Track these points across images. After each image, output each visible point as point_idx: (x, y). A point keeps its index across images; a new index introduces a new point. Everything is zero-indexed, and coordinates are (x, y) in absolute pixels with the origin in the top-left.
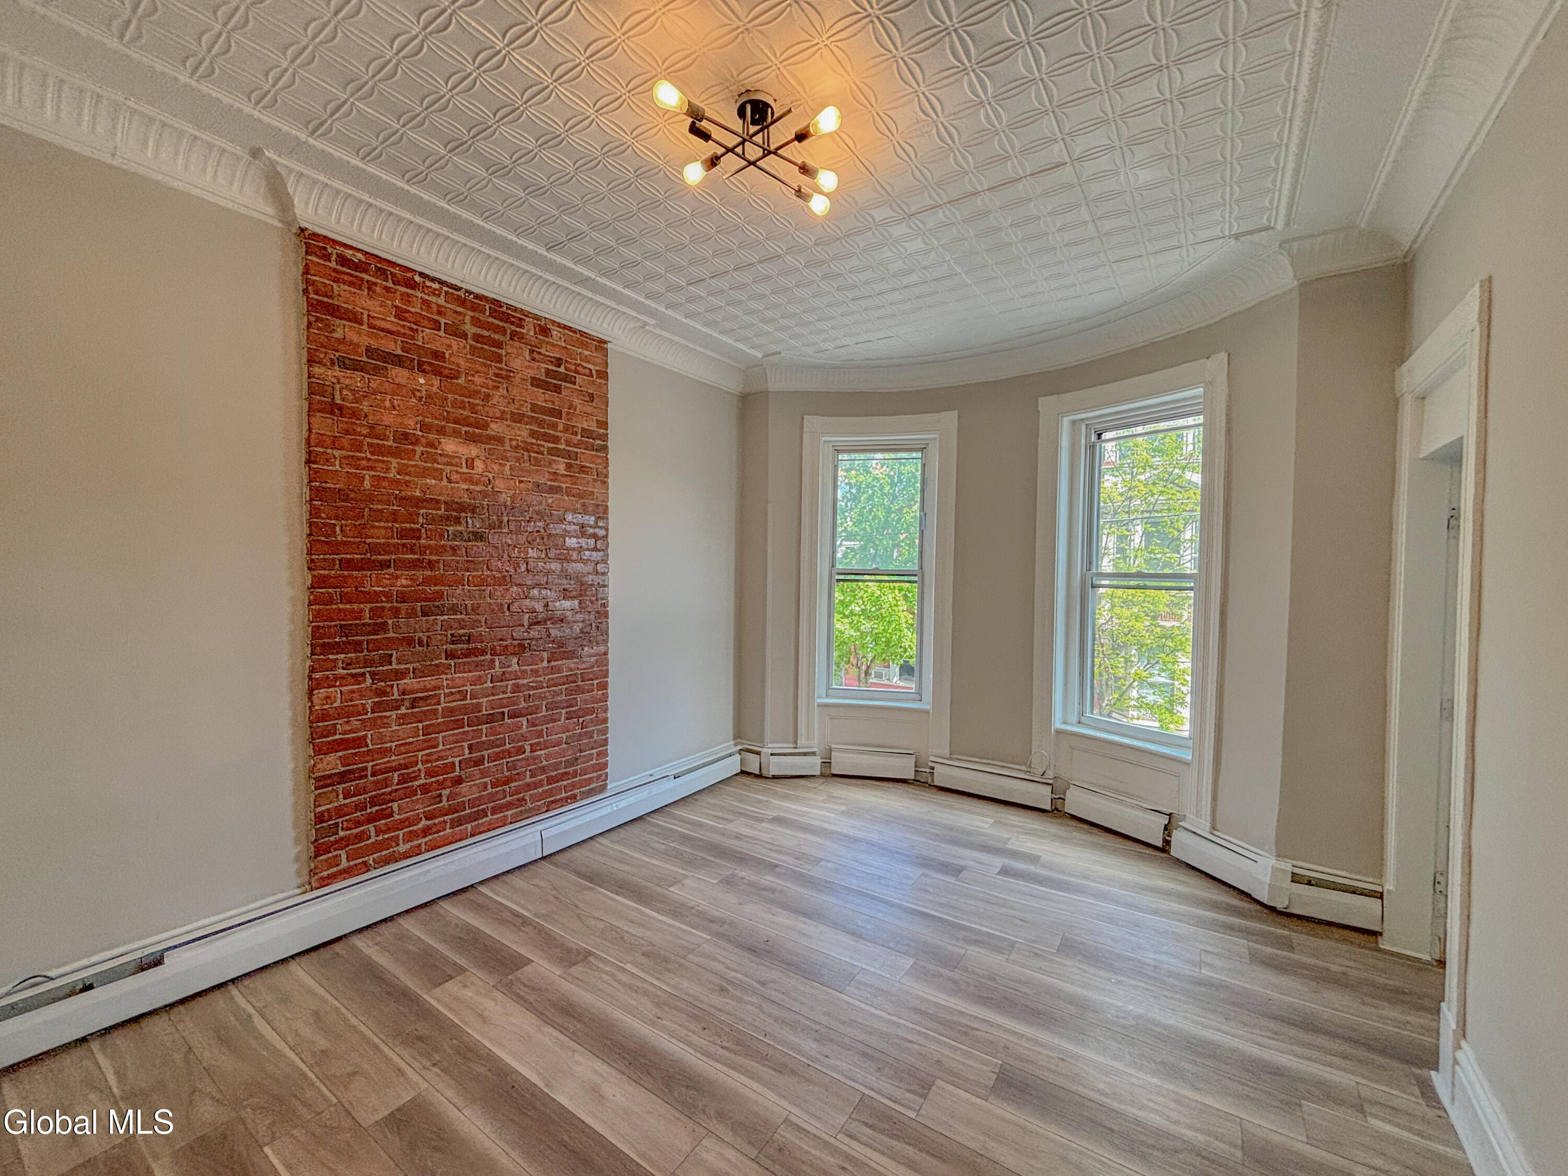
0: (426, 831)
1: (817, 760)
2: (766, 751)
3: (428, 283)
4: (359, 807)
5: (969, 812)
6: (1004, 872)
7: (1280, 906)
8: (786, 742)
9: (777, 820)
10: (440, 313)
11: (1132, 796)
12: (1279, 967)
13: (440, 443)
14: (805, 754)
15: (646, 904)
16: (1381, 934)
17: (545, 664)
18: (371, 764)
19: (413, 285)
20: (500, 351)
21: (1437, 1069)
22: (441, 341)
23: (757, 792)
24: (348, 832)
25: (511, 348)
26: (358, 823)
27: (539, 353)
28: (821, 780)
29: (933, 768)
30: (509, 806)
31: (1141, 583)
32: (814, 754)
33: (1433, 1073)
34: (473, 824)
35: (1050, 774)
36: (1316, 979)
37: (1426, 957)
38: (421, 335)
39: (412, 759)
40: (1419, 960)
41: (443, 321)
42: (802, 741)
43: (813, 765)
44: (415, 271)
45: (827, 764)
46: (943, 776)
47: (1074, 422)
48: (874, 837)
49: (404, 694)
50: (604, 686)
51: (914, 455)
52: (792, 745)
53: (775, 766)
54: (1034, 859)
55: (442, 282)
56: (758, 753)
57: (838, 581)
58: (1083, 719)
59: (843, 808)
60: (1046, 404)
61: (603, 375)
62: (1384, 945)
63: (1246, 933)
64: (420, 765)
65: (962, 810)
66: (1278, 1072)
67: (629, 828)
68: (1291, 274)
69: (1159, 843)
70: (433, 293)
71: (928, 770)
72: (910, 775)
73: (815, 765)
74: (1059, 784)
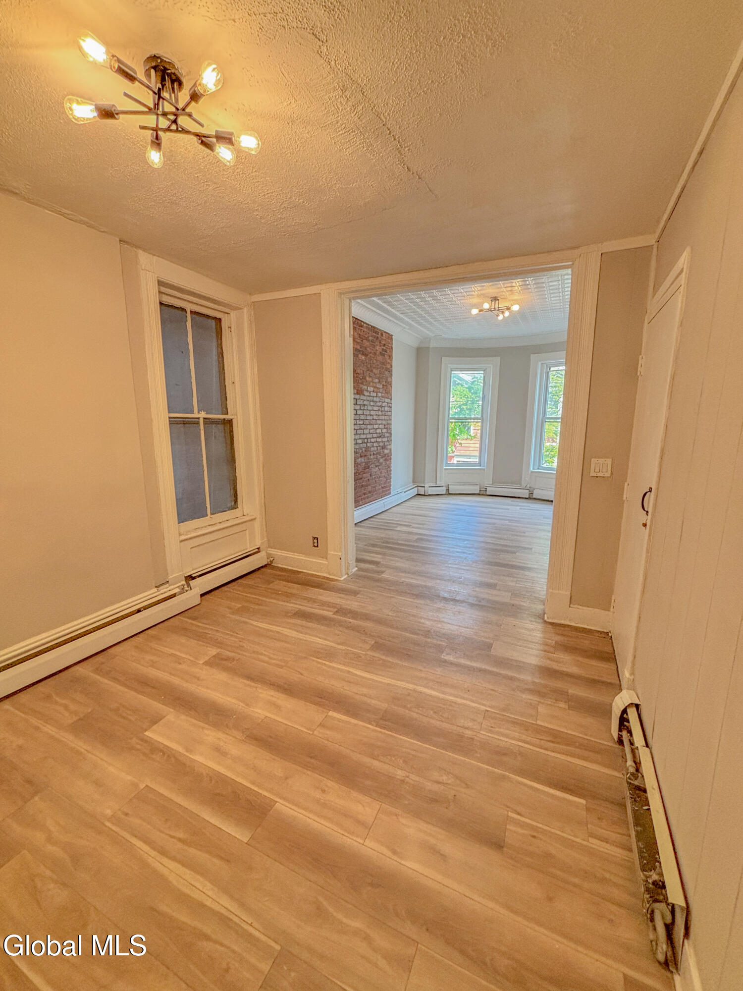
1: (444, 488)
2: (427, 486)
14: (439, 487)
20: (375, 344)
23: (422, 501)
27: (381, 343)
28: (446, 496)
29: (486, 489)
32: (442, 486)
35: (528, 486)
42: (438, 482)
43: (443, 490)
45: (448, 490)
46: (491, 491)
50: (391, 459)
51: (480, 372)
52: (434, 484)
53: (431, 491)
56: (424, 487)
58: (539, 467)
60: (533, 357)
61: (392, 347)
67: (396, 507)
71: (484, 490)
72: (478, 492)
74: (531, 489)
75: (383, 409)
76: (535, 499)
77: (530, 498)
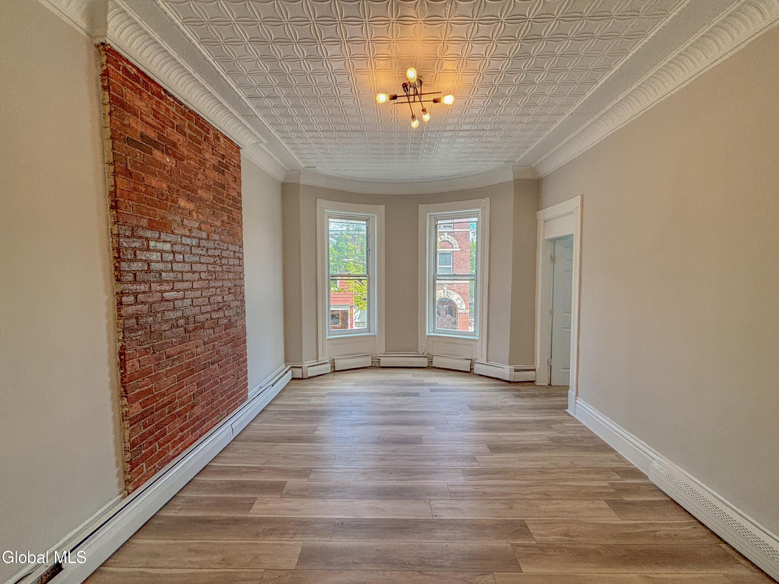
0: (181, 439)
1: (329, 366)
2: (305, 365)
3: (169, 98)
4: (151, 433)
5: (400, 373)
6: (432, 391)
7: (512, 380)
8: (313, 360)
9: (329, 394)
10: (174, 118)
11: (458, 356)
12: (522, 397)
13: (178, 200)
14: (322, 364)
15: (312, 442)
16: (535, 381)
17: (224, 332)
18: (155, 404)
19: (161, 97)
20: (200, 147)
21: (567, 409)
22: (176, 137)
24: (146, 450)
25: (204, 146)
26: (151, 443)
27: (216, 150)
28: (332, 375)
29: (379, 359)
30: (213, 415)
31: (455, 278)
32: (326, 363)
33: (566, 410)
34: (200, 429)
35: (426, 353)
36: (531, 397)
37: (546, 384)
38: (166, 130)
39: (173, 397)
40: (545, 386)
41: (176, 123)
42: (320, 358)
43: (327, 368)
44: (162, 88)
45: (333, 366)
46: (384, 361)
47: (430, 215)
48: (377, 391)
49: (168, 357)
50: (245, 342)
51: (362, 222)
52: (315, 361)
53: (311, 372)
54: (437, 384)
55: (175, 99)
56: (302, 367)
57: (331, 280)
58: (435, 330)
59: (353, 383)
60: (421, 208)
61: (239, 167)
62: (537, 384)
63: (509, 390)
64: (177, 400)
65: (397, 373)
66: (542, 421)
67: (262, 415)
68: (512, 176)
69: (469, 370)
70: (170, 104)
71: (377, 361)
72: (370, 365)
73: (328, 368)
74: (429, 357)
75: (224, 261)
76: (434, 367)
77: (430, 367)
